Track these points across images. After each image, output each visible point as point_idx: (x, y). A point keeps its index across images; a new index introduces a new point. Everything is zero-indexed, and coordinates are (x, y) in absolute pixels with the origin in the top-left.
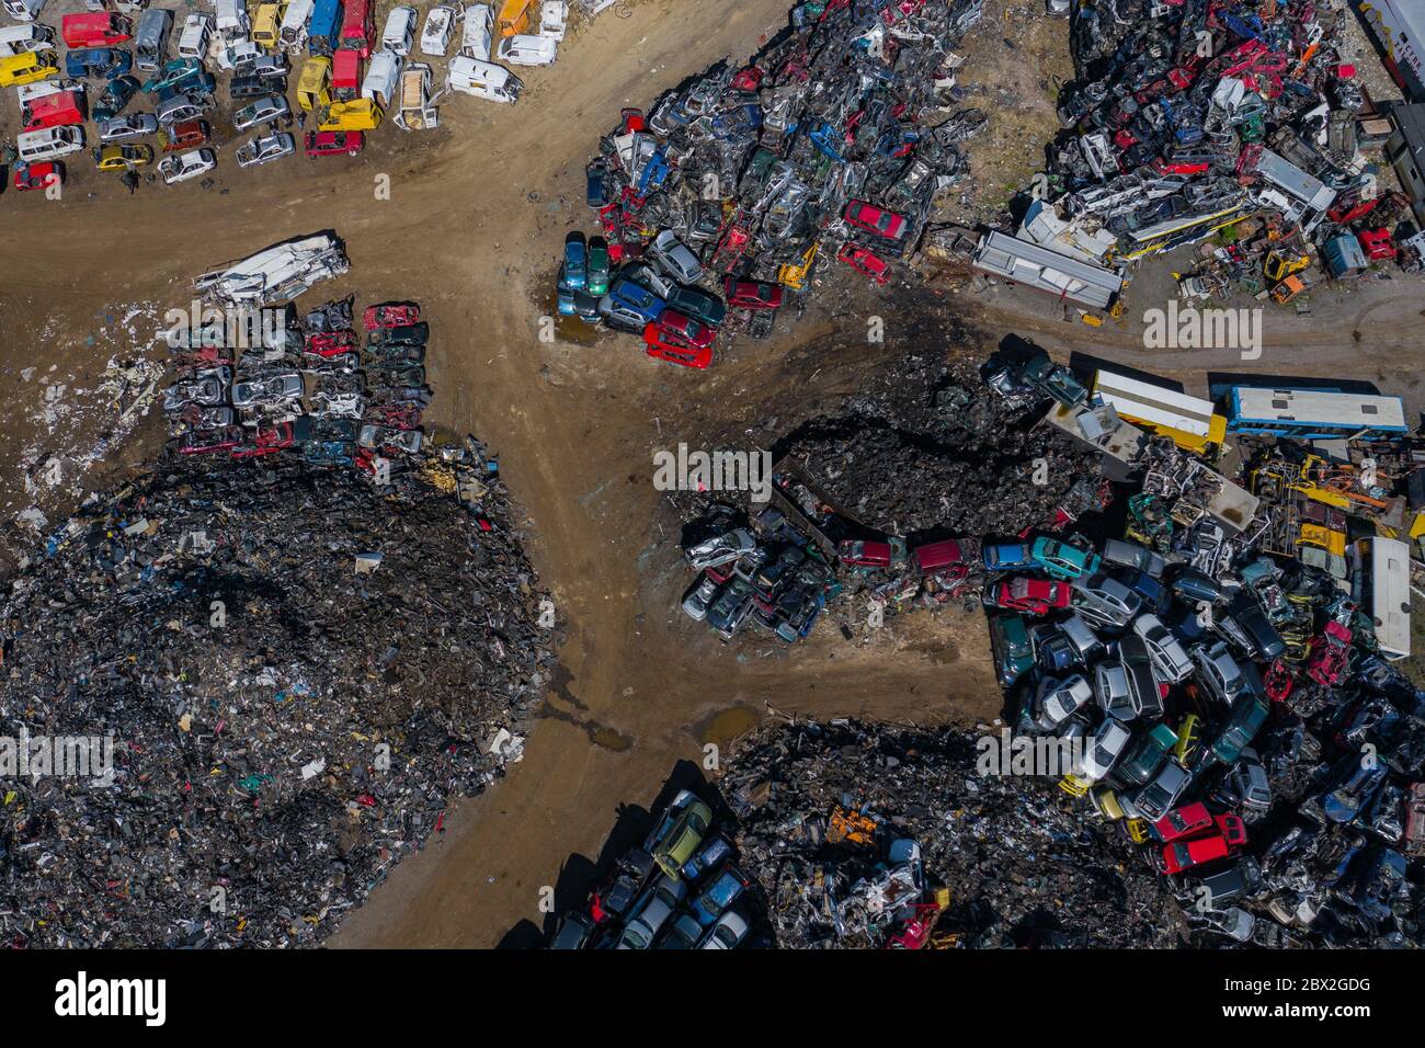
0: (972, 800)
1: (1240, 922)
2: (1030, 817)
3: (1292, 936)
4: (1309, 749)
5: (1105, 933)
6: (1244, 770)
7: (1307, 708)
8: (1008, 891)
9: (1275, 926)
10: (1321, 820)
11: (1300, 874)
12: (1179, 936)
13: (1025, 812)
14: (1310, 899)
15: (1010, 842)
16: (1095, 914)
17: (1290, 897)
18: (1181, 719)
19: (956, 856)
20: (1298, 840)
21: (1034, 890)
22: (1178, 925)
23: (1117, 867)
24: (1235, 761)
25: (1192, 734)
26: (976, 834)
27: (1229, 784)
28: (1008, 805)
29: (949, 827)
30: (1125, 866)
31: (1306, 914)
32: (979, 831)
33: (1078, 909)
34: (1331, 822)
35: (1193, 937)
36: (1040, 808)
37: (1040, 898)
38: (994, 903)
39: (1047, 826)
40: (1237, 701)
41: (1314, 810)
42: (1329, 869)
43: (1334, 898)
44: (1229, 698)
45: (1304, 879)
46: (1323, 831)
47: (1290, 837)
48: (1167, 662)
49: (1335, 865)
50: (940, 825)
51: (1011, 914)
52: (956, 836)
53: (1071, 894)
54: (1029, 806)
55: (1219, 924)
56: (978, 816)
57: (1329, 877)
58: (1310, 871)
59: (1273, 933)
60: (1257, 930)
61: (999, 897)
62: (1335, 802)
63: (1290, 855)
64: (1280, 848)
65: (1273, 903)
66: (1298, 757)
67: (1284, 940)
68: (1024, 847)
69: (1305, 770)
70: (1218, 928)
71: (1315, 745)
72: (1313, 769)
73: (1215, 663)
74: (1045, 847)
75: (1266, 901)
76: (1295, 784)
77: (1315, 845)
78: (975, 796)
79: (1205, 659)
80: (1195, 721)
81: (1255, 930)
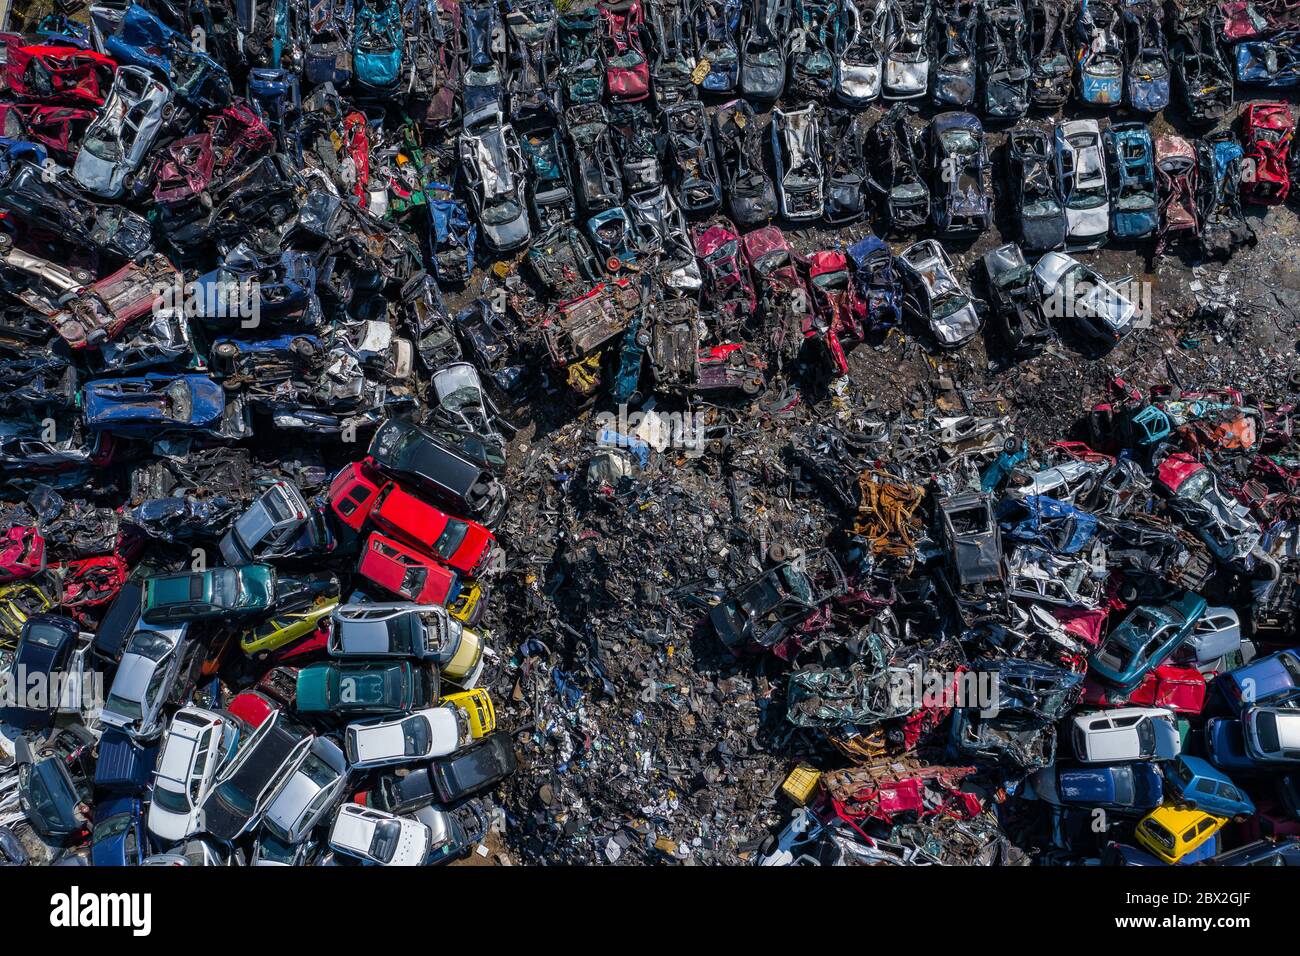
0: (631, 837)
1: (455, 387)
2: (578, 746)
3: (415, 320)
4: (153, 481)
5: (656, 569)
6: (260, 547)
7: (99, 519)
8: (718, 723)
9: (421, 346)
10: (238, 406)
11: (335, 379)
12: (536, 438)
13: (577, 757)
14: (355, 342)
15: (646, 758)
16: (639, 595)
17: (372, 366)
18: (263, 656)
19: (730, 808)
20: (292, 411)
21: (685, 690)
22: (524, 448)
23: (535, 586)
24: (259, 563)
25: (272, 629)
26: (675, 805)
27: (299, 545)
28: (592, 788)
29: (697, 842)
30: (523, 576)
31: (378, 335)
32: (669, 805)
33: (654, 620)
34: (230, 396)
35: (523, 423)
36: (555, 741)
37: (687, 675)
38: (751, 729)
39: (571, 715)
40: (172, 624)
41: (234, 423)
42: (297, 356)
43: (327, 320)
44: (175, 635)
45: (335, 369)
46: (251, 397)
47: (297, 422)
48: (202, 758)
49: (283, 354)
50: (705, 853)
51: (741, 693)
52: (704, 825)
53: (641, 638)
54: (566, 756)
55: (482, 410)
56: (649, 820)
57: (309, 350)
58: (318, 372)
59: (432, 341)
60: (445, 361)
61: (738, 728)
62: (197, 409)
63: (321, 406)
64: (321, 423)
65: (398, 375)
66: (179, 493)
67: (428, 324)
68: (633, 735)
69: (188, 467)
70: (488, 408)
71: (140, 477)
72: (178, 460)
73: (142, 699)
74: (605, 705)
75: (401, 382)
76: (219, 465)
77: (280, 390)
78: (623, 838)
79: (149, 714)
80: (250, 639)
81: (448, 362)
